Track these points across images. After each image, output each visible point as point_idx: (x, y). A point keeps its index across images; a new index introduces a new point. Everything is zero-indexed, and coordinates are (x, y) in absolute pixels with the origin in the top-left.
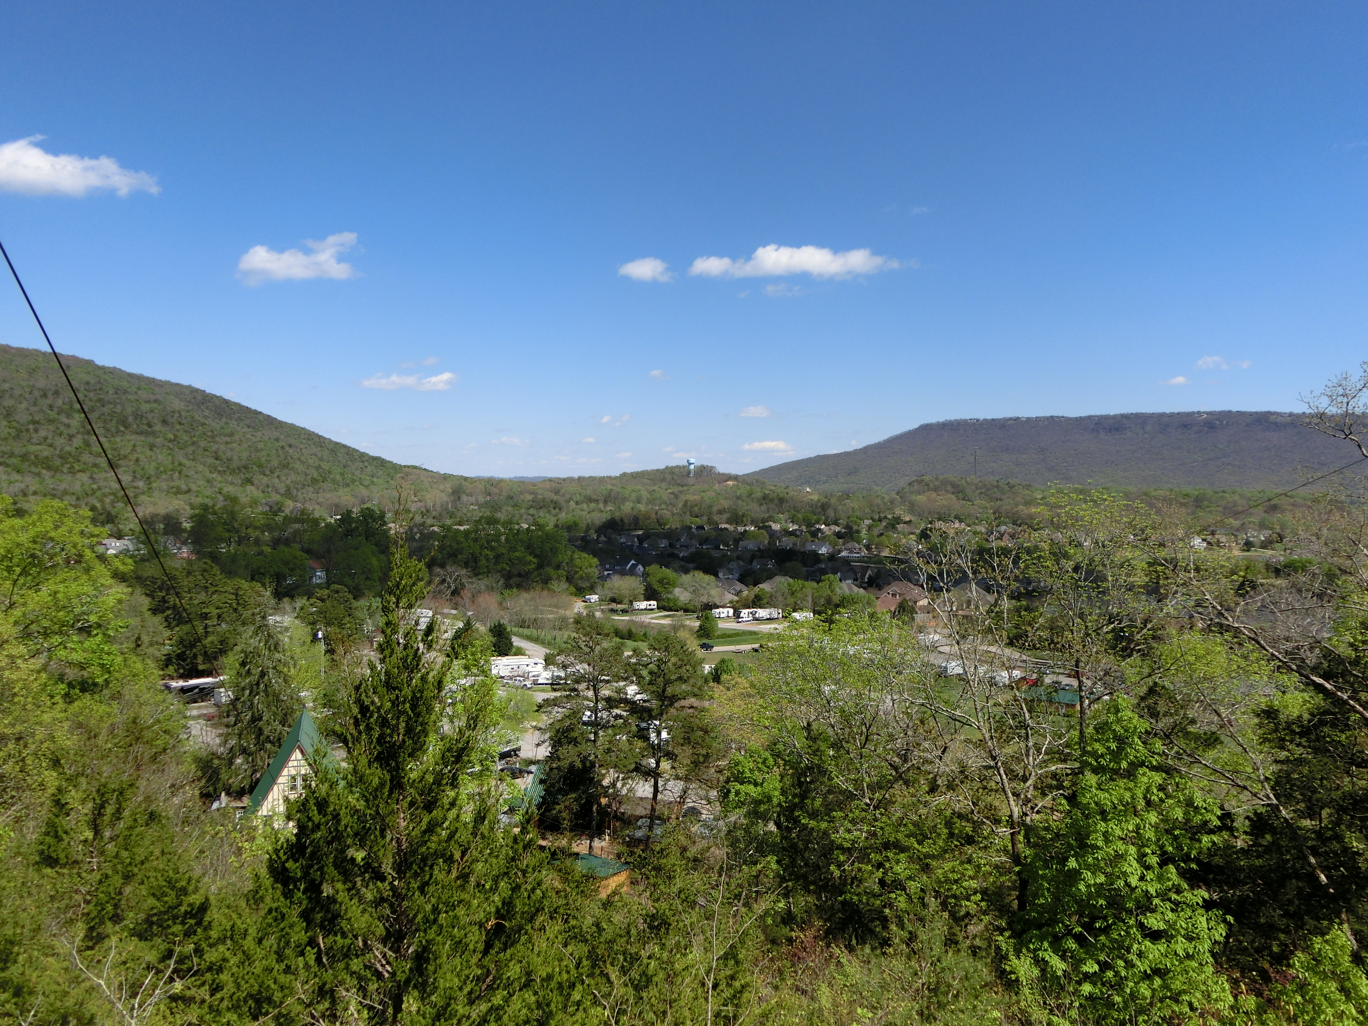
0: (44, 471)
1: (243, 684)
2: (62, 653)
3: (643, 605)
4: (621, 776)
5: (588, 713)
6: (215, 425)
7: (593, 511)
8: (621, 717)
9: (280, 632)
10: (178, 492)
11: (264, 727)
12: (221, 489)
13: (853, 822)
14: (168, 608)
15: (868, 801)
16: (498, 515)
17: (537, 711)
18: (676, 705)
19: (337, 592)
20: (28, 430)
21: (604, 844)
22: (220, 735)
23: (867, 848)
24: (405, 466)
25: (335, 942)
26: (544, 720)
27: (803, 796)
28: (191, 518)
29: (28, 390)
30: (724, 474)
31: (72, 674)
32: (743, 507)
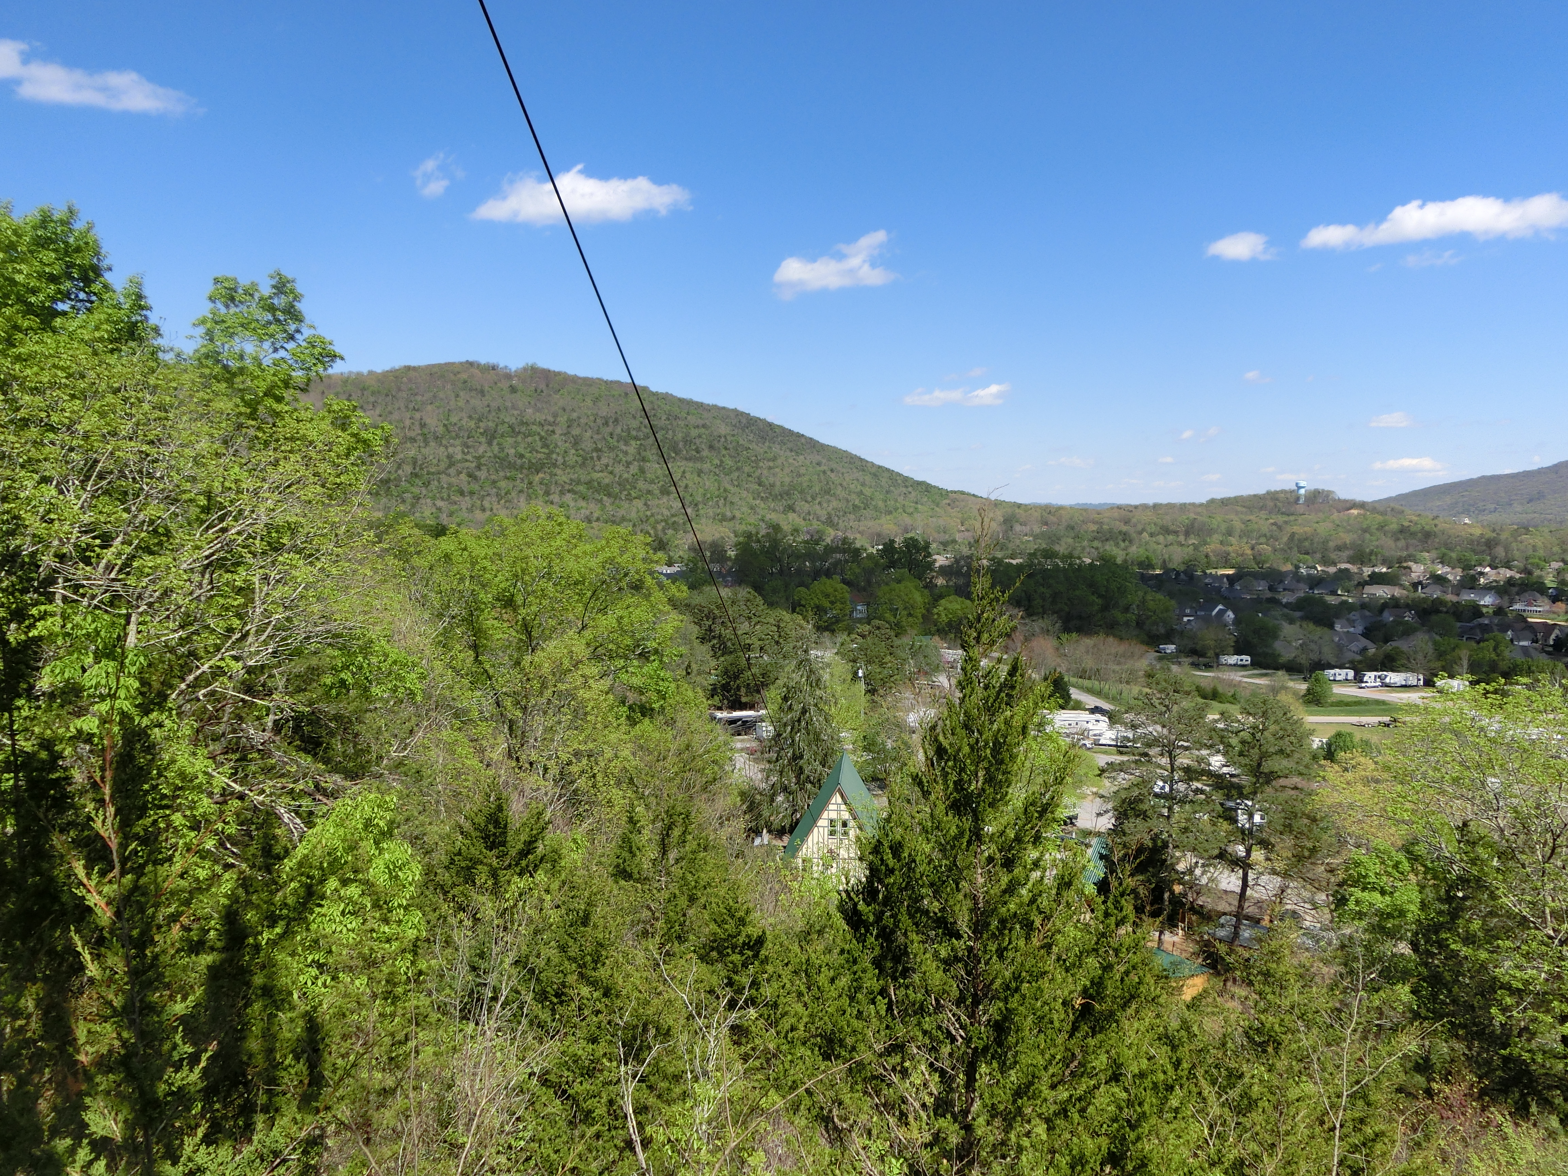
0: (605, 498)
1: (785, 720)
2: (624, 677)
3: (1233, 659)
4: (1201, 861)
5: (1161, 783)
6: (759, 449)
7: (1171, 544)
8: (1202, 792)
9: (822, 668)
10: (723, 519)
11: (805, 767)
12: (763, 516)
13: (1527, 956)
14: (714, 637)
15: (1551, 933)
16: (1057, 548)
17: (1099, 775)
18: (1274, 783)
19: (878, 628)
20: (592, 458)
21: (1176, 939)
22: (763, 770)
23: (1546, 993)
24: (952, 492)
25: (907, 995)
26: (1107, 786)
27: (1454, 915)
28: (736, 546)
29: (592, 418)
30: (1345, 501)
31: (632, 697)
32: (1372, 542)
